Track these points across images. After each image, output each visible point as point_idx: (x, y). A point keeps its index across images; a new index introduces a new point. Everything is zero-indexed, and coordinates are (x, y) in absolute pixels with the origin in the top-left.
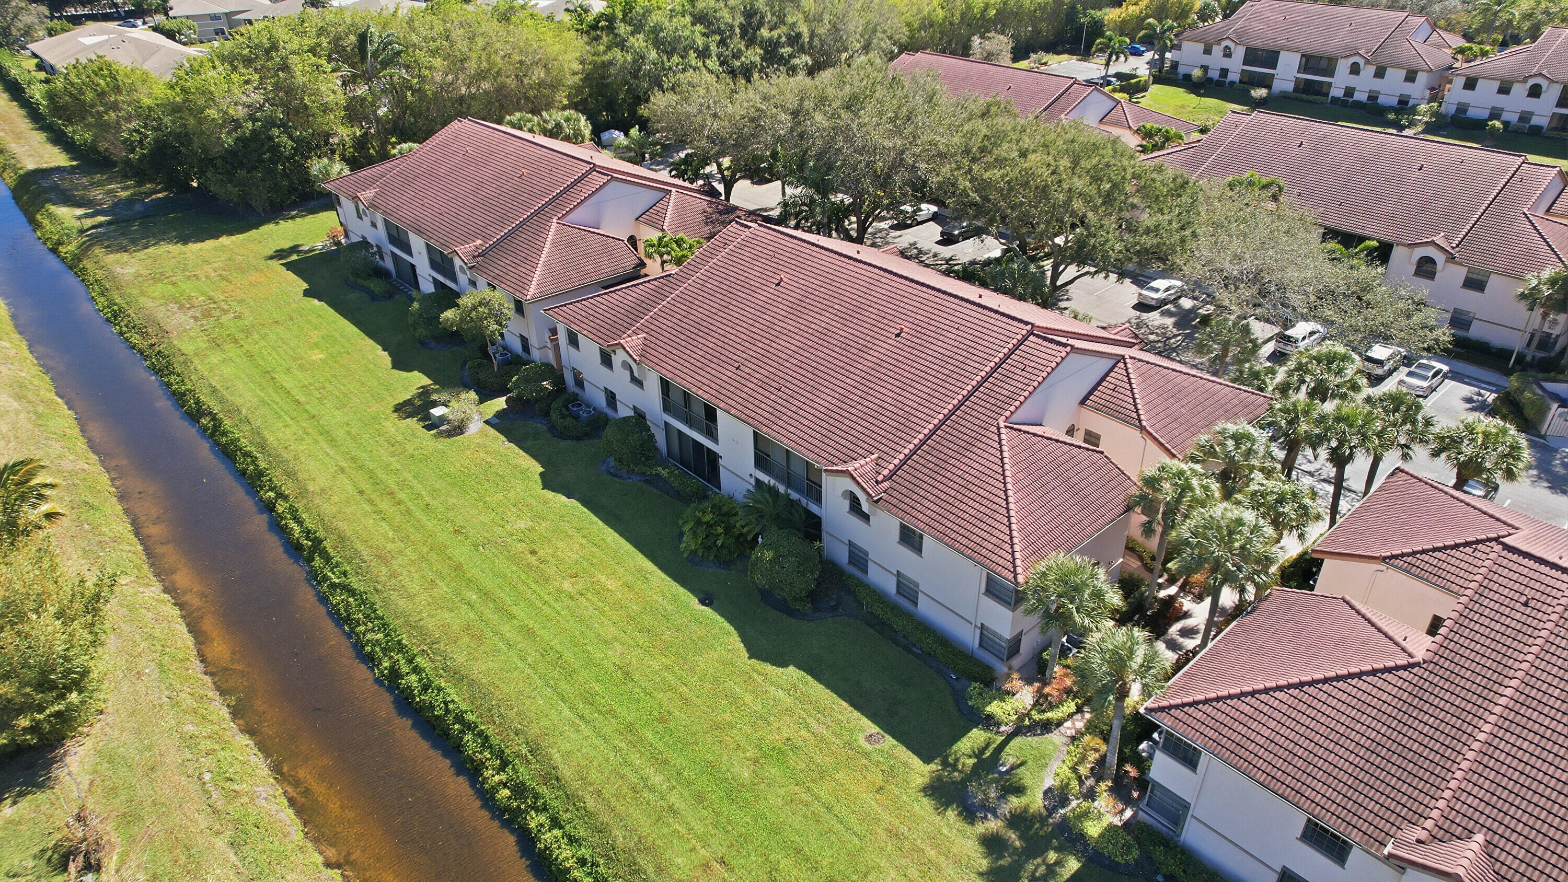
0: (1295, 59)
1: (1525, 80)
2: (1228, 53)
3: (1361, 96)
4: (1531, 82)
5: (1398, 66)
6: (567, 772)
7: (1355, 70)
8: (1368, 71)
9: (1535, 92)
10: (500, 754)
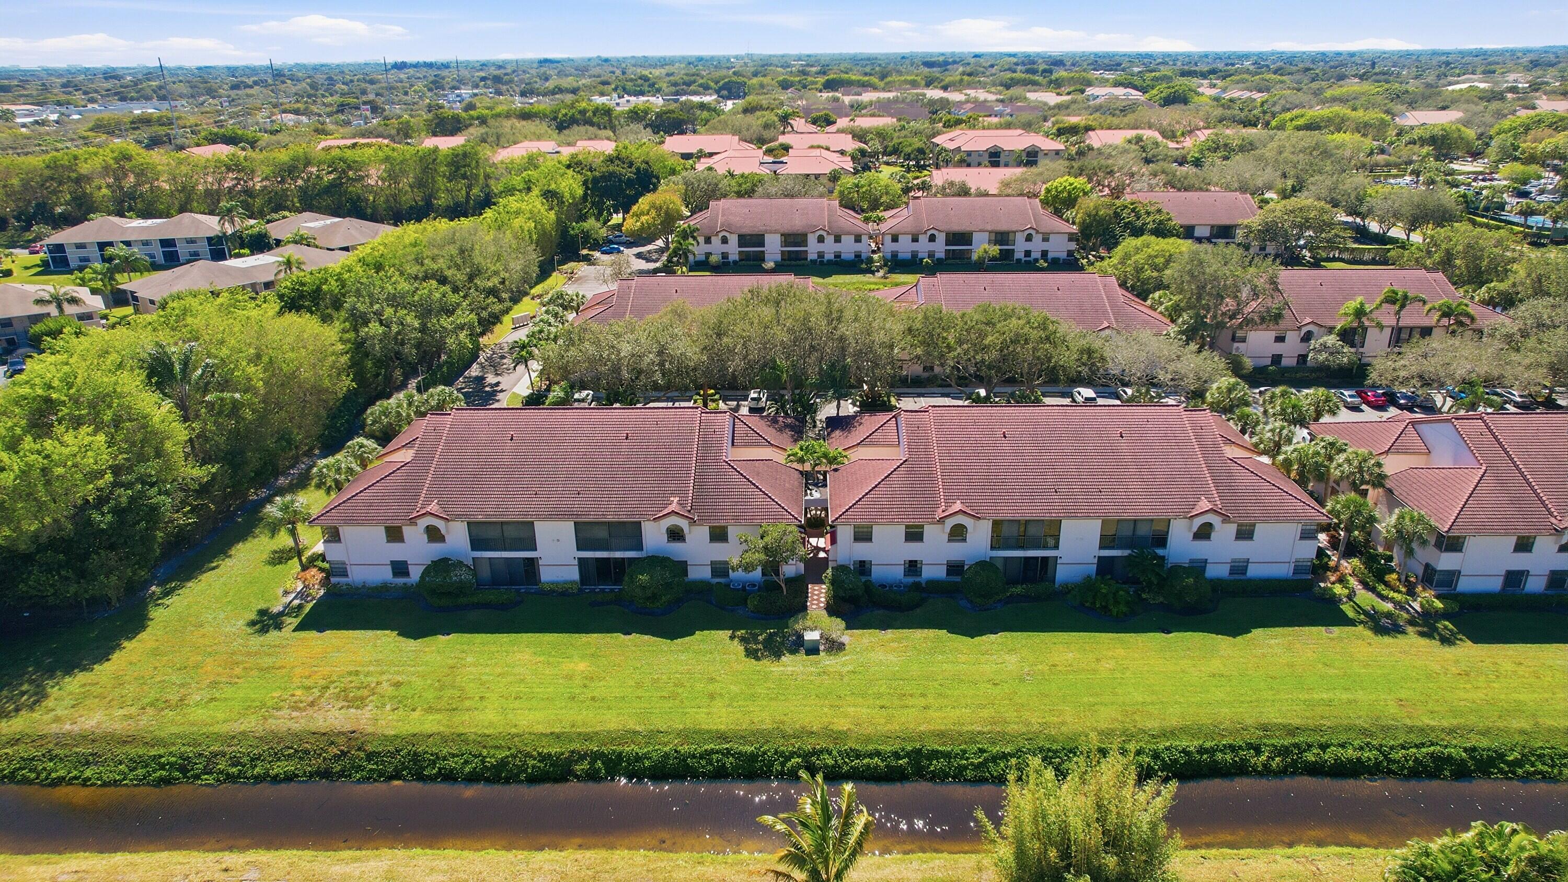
0: (778, 238)
1: (925, 232)
2: (725, 241)
3: (829, 256)
4: (929, 233)
5: (849, 233)
6: (1297, 722)
7: (821, 239)
8: (830, 239)
9: (932, 238)
10: (1250, 746)
